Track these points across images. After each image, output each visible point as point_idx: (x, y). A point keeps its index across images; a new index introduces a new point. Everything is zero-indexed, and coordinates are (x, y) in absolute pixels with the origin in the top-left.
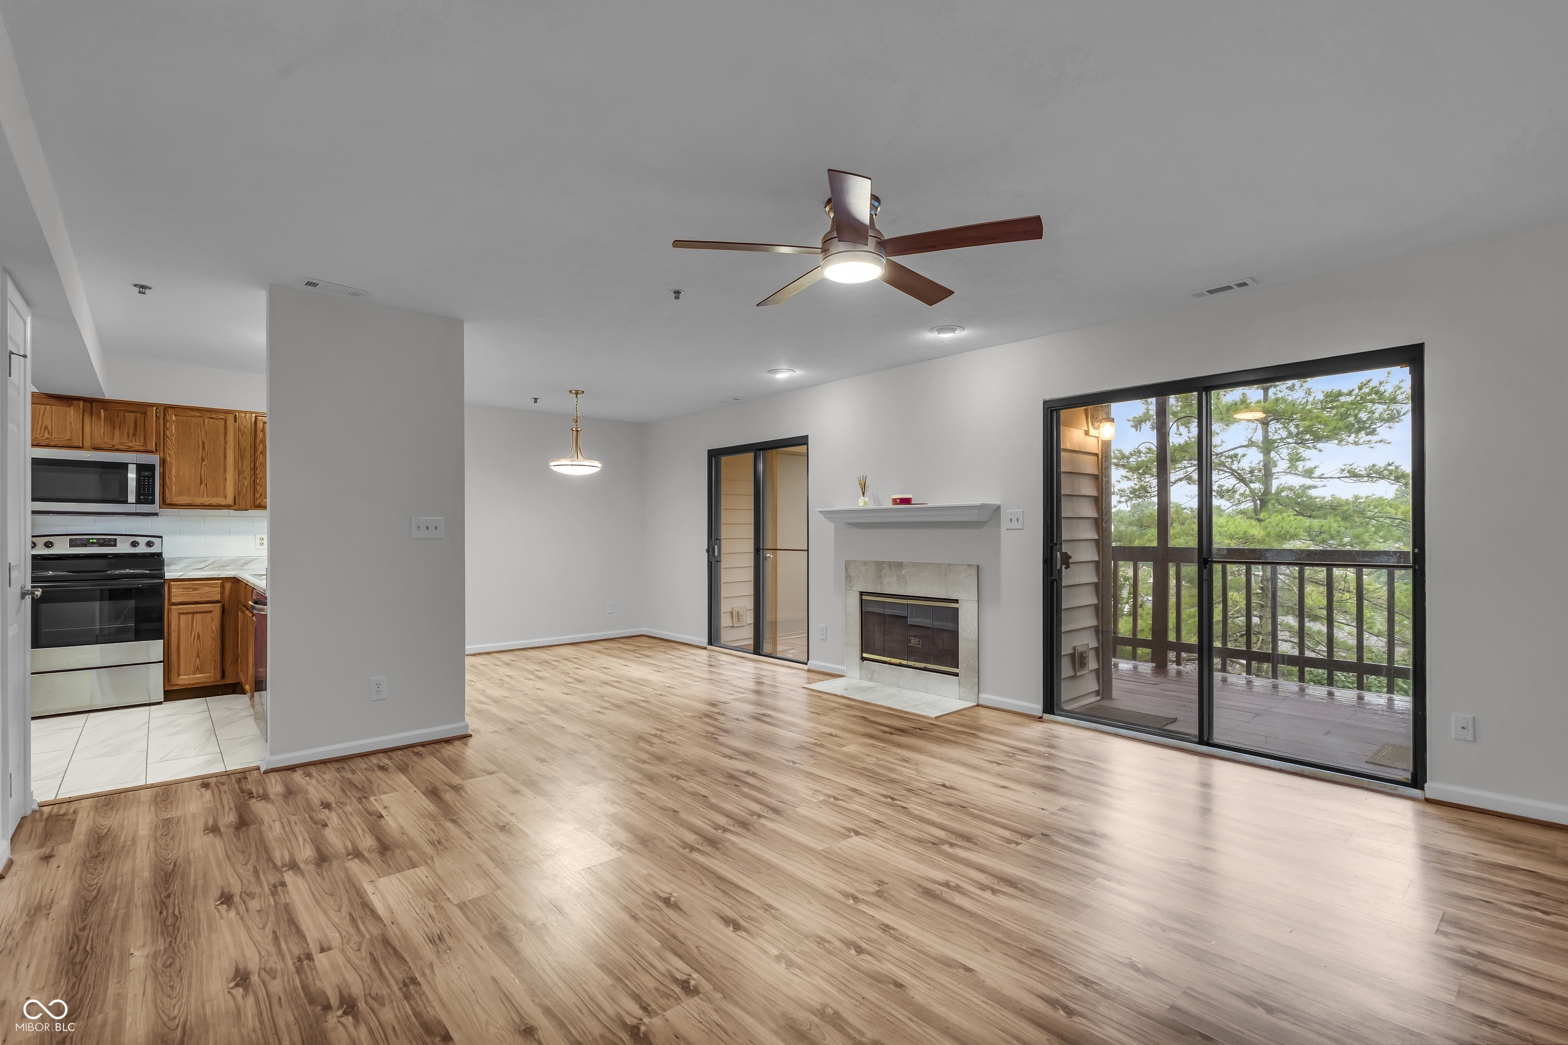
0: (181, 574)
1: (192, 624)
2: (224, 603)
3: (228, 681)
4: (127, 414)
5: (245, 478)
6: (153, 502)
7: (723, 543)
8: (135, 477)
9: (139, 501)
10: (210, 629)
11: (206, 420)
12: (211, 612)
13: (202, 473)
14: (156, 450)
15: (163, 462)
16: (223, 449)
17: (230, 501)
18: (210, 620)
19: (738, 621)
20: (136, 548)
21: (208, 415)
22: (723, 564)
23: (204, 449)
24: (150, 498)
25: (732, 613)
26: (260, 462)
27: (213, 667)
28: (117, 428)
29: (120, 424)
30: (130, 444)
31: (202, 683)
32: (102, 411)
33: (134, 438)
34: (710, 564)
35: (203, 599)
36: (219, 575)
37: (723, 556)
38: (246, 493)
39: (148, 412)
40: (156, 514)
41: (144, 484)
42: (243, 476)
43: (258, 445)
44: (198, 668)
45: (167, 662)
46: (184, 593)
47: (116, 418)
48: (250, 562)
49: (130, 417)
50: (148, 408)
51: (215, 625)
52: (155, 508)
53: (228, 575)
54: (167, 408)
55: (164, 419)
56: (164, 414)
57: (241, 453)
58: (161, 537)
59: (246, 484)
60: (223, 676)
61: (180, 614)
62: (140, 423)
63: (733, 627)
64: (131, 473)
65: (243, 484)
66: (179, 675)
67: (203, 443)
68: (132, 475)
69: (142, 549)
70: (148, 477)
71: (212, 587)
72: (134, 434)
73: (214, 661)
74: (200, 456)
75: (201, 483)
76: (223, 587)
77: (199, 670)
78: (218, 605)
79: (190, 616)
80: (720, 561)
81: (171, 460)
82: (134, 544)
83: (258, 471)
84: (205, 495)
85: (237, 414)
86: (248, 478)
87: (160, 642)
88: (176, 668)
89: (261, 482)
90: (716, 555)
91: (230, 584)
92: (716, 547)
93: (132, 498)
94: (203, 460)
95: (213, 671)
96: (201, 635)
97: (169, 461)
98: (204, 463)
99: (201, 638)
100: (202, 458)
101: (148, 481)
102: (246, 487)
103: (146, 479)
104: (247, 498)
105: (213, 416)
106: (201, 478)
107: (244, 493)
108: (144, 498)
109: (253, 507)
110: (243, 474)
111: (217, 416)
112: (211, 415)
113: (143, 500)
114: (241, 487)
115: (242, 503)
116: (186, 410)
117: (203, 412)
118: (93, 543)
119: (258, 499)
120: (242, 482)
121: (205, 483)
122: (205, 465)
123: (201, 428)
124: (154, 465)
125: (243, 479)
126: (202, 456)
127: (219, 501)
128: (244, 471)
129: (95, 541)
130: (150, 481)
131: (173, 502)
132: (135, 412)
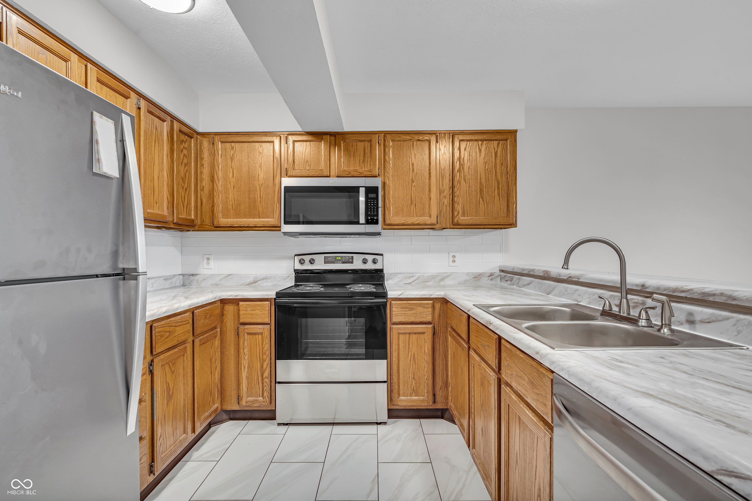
0: (400, 293)
1: (409, 344)
2: (434, 324)
3: (439, 406)
4: (359, 143)
6: (376, 223)
8: (364, 200)
9: (368, 222)
10: (423, 351)
11: (415, 143)
12: (424, 333)
13: (412, 193)
14: (379, 175)
15: (384, 184)
16: (428, 169)
17: (434, 221)
18: (423, 342)
20: (366, 265)
21: (416, 137)
23: (413, 170)
24: (375, 218)
26: (457, 180)
27: (426, 391)
28: (352, 157)
29: (354, 153)
30: (361, 171)
31: (417, 406)
32: (342, 142)
33: (363, 165)
35: (418, 320)
36: (431, 295)
38: (446, 211)
39: (373, 140)
40: (379, 234)
41: (371, 205)
42: (443, 195)
43: (455, 163)
44: (414, 390)
45: (389, 382)
46: (403, 312)
47: (351, 148)
48: (445, 278)
49: (361, 145)
50: (373, 136)
51: (428, 347)
52: (378, 228)
53: (438, 295)
54: (386, 133)
55: (384, 145)
56: (384, 140)
57: (441, 172)
58: (382, 255)
59: (446, 203)
60: (434, 402)
61: (399, 334)
62: (368, 151)
64: (362, 197)
65: (444, 203)
66: (399, 395)
67: (413, 164)
68: (362, 199)
69: (370, 266)
70: (373, 198)
71: (425, 308)
72: (364, 161)
73: (427, 385)
74: (411, 178)
75: (412, 204)
76: (433, 307)
77: (415, 392)
78: (430, 326)
79: (407, 335)
81: (390, 183)
82: (365, 261)
83: (456, 189)
84: (415, 214)
85: (438, 134)
86: (448, 197)
87: (384, 362)
88: (397, 388)
89: (458, 200)
91: (439, 304)
93: (362, 219)
94: (413, 182)
95: (426, 394)
96: (416, 356)
97: (388, 184)
99: (416, 360)
101: (374, 203)
102: (446, 206)
103: (372, 201)
104: (447, 216)
105: (420, 138)
106: (411, 198)
107: (444, 211)
108: (371, 219)
109: (452, 225)
110: (443, 193)
111: (423, 138)
112: (418, 138)
113: (370, 221)
114: (442, 206)
115: (443, 221)
116: (400, 135)
117: (412, 135)
118: (339, 260)
119: (456, 217)
120: (443, 201)
121: (415, 203)
122: (415, 186)
123: (411, 151)
124: (378, 187)
125: (444, 198)
126: (412, 177)
127: (425, 221)
128: (444, 190)
129: (340, 258)
130: (375, 202)
131: (391, 223)
132: (364, 141)
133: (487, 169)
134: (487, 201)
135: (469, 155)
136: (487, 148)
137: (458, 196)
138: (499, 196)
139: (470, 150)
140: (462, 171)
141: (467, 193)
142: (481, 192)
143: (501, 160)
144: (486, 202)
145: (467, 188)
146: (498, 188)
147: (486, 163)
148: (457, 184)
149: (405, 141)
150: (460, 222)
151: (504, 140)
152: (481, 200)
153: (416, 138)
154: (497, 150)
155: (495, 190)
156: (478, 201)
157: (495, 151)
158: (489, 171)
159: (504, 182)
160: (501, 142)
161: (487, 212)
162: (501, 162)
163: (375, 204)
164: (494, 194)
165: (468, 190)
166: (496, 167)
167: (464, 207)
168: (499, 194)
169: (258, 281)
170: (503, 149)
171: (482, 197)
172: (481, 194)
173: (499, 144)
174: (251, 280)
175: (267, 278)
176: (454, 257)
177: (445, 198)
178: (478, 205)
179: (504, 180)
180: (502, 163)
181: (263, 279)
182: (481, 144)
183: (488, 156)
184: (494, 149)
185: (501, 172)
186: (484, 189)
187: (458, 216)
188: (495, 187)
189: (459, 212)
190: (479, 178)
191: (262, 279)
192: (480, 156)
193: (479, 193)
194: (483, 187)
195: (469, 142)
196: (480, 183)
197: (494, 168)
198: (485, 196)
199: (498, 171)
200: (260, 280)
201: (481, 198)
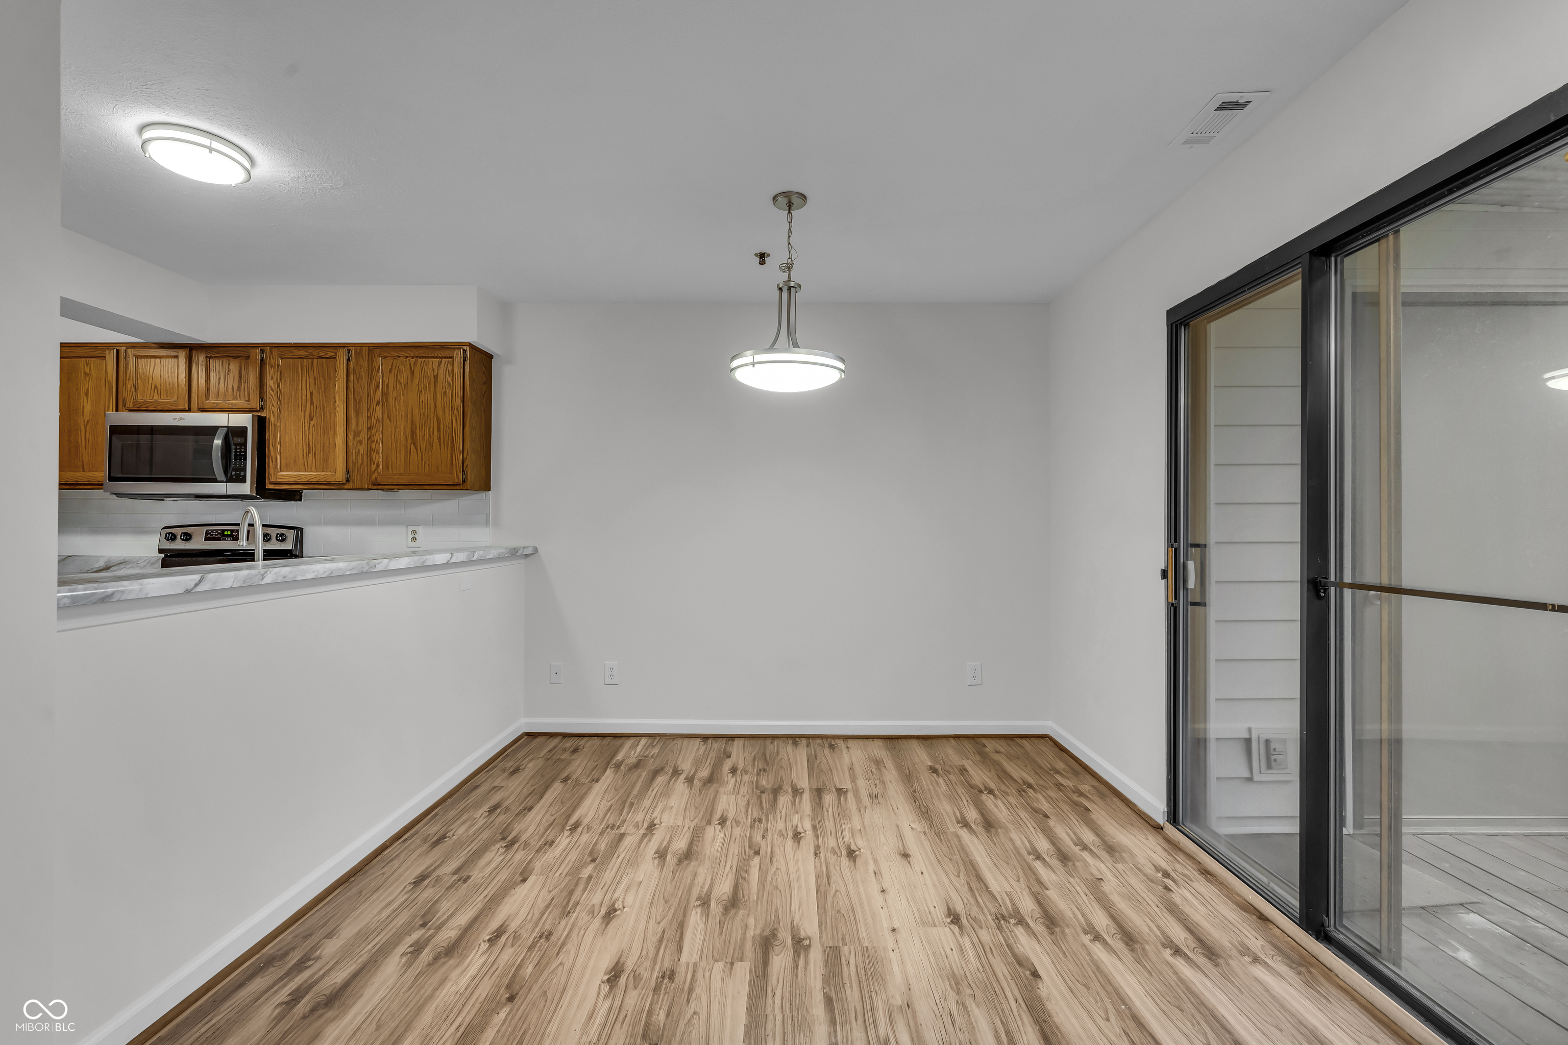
5: (361, 442)
6: (246, 480)
7: (1215, 557)
9: (230, 479)
11: (315, 361)
13: (311, 437)
14: (261, 408)
15: (261, 424)
16: (333, 400)
17: (340, 476)
19: (1269, 766)
22: (1216, 610)
23: (312, 403)
24: (242, 473)
25: (1248, 741)
26: (376, 417)
28: (222, 381)
29: (223, 375)
30: (232, 402)
33: (238, 393)
34: (1173, 611)
37: (1214, 593)
38: (362, 464)
39: (252, 356)
40: (246, 497)
41: (236, 454)
42: (359, 439)
43: (374, 392)
47: (221, 368)
49: (235, 364)
50: (252, 350)
52: (246, 488)
54: (271, 347)
56: (270, 357)
57: (356, 405)
58: (296, 528)
59: (361, 452)
62: (245, 372)
63: (1250, 779)
65: (359, 451)
67: (311, 393)
69: (273, 545)
70: (241, 444)
72: (237, 388)
74: (308, 413)
75: (309, 452)
80: (1205, 605)
81: (277, 421)
83: (375, 431)
84: (314, 468)
85: (352, 349)
89: (377, 447)
90: (1191, 584)
92: (1191, 565)
93: (218, 475)
94: (311, 419)
97: (273, 422)
98: (312, 423)
100: (310, 415)
101: (241, 451)
102: (362, 455)
103: (238, 449)
104: (363, 471)
105: (322, 354)
106: (309, 444)
107: (360, 464)
108: (236, 475)
109: (370, 485)
110: (358, 436)
111: (326, 354)
112: (319, 354)
113: (234, 477)
114: (356, 456)
115: (357, 479)
116: (291, 349)
117: (311, 350)
118: (227, 536)
119: (374, 472)
120: (357, 448)
121: (314, 451)
122: (314, 426)
123: (310, 372)
124: (246, 427)
125: (359, 444)
126: (310, 412)
127: (327, 478)
128: (360, 432)
129: (229, 533)
130: (243, 450)
131: (277, 480)
132: (238, 357)
133: (422, 402)
134: (422, 448)
135: (397, 380)
136: (422, 369)
137: (377, 441)
138: (440, 442)
139: (398, 372)
140: (385, 404)
141: (393, 437)
142: (413, 436)
143: (443, 388)
144: (421, 450)
145: (393, 429)
146: (439, 430)
147: (421, 391)
148: (376, 423)
149: (300, 358)
150: (378, 480)
151: (447, 358)
152: (413, 447)
153: (316, 354)
154: (438, 373)
155: (433, 432)
156: (409, 449)
157: (435, 374)
158: (425, 404)
159: (447, 420)
160: (444, 361)
161: (422, 465)
162: (444, 390)
163: (243, 452)
164: (432, 439)
165: (393, 432)
166: (436, 398)
167: (387, 458)
168: (439, 439)
169: (111, 567)
170: (446, 371)
171: (414, 444)
172: (412, 438)
173: (441, 362)
174: (101, 564)
175: (125, 562)
176: (414, 532)
177: (361, 444)
178: (409, 455)
179: (447, 418)
180: (444, 392)
181: (120, 563)
182: (414, 364)
183: (423, 381)
184: (434, 370)
185: (443, 406)
186: (418, 432)
187: (376, 471)
188: (433, 429)
189: (378, 466)
190: (410, 415)
191: (117, 563)
192: (412, 381)
193: (410, 437)
194: (416, 428)
195: (395, 360)
196: (412, 422)
197: (432, 399)
198: (418, 442)
199: (439, 405)
200: (114, 566)
201: (412, 445)
